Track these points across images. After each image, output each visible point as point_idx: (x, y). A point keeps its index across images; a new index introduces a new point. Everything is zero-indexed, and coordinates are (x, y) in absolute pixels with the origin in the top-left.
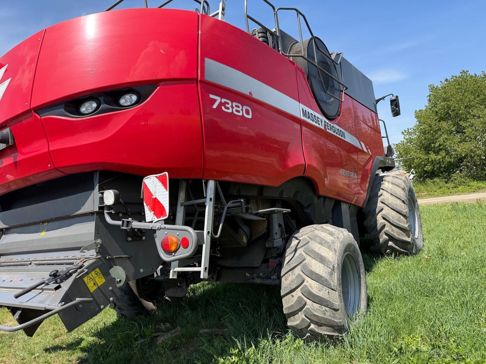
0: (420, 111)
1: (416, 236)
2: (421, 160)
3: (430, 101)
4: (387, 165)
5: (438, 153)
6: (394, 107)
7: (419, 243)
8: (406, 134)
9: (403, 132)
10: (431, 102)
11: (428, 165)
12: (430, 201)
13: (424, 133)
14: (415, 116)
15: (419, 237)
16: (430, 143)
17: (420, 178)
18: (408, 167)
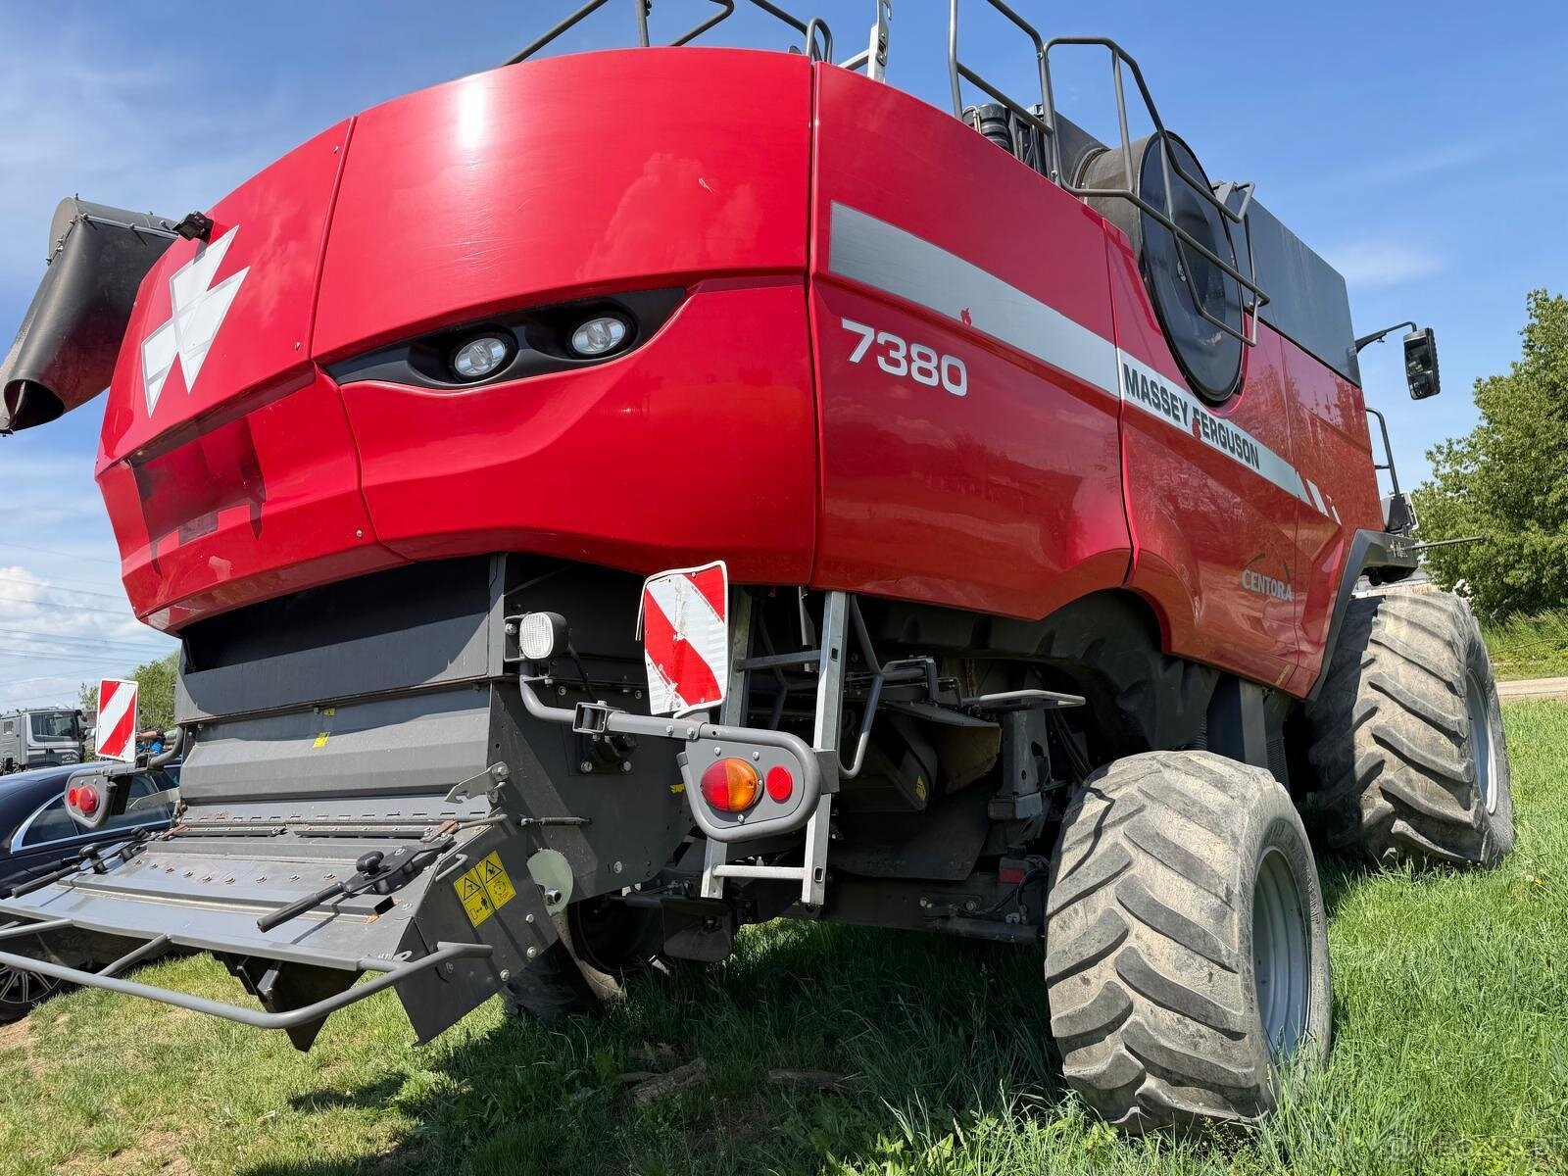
0: (1493, 380)
1: (1490, 807)
2: (1493, 550)
3: (1531, 348)
4: (1392, 563)
5: (1556, 525)
6: (1418, 364)
7: (1501, 828)
8: (1440, 458)
9: (1431, 453)
10: (1536, 350)
11: (1517, 566)
12: (1525, 691)
13: (1508, 457)
14: (1474, 398)
15: (1501, 808)
16: (1528, 493)
17: (1490, 609)
18: (1447, 573)
